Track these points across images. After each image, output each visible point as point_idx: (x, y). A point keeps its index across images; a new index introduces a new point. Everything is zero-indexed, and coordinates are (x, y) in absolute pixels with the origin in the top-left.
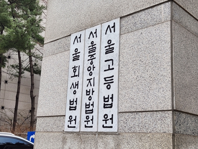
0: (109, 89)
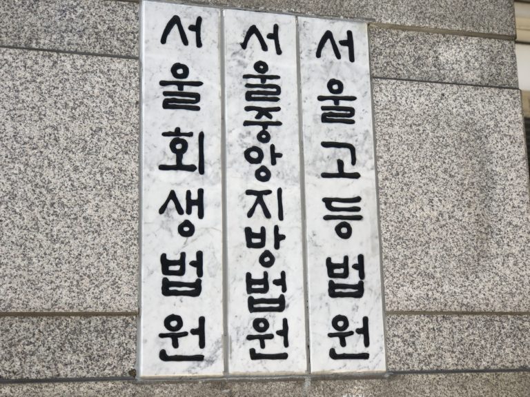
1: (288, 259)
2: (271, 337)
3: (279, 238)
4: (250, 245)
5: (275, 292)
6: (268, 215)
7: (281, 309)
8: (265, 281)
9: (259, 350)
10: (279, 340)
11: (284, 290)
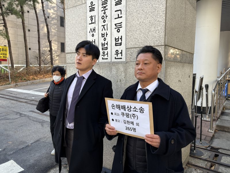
0: (119, 32)
1: (108, 38)
2: (105, 55)
3: (107, 34)
4: (102, 37)
5: (106, 46)
6: (105, 30)
7: (107, 49)
8: (104, 44)
9: (103, 58)
10: (106, 55)
11: (107, 45)
